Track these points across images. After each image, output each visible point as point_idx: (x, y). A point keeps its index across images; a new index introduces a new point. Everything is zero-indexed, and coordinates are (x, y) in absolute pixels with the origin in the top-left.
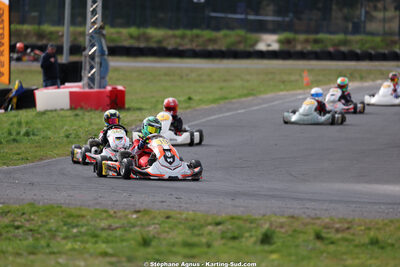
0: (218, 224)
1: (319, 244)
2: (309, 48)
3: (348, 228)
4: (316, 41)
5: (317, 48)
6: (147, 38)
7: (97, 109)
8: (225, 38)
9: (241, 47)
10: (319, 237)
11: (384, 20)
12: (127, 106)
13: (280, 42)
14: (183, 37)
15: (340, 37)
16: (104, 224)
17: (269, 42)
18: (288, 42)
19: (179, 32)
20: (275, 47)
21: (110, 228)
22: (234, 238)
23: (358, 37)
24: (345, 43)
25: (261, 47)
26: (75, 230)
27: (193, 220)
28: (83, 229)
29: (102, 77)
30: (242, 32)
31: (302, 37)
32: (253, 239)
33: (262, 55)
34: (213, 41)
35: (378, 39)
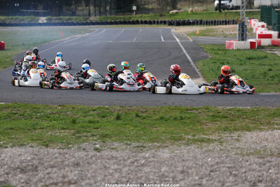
0: (94, 110)
1: (138, 119)
2: (57, 21)
3: (146, 111)
4: (60, 19)
5: (60, 21)
8: (27, 19)
9: (33, 22)
10: (137, 116)
11: (83, 10)
12: (5, 48)
13: (47, 20)
14: (12, 19)
15: (68, 17)
16: (49, 111)
17: (43, 19)
18: (49, 20)
19: (10, 17)
20: (45, 21)
21: (52, 113)
22: (103, 117)
23: (74, 17)
24: (70, 19)
25: (40, 22)
28: (42, 114)
30: (33, 17)
31: (54, 18)
32: (113, 118)
33: (40, 24)
34: (23, 20)
35: (81, 18)
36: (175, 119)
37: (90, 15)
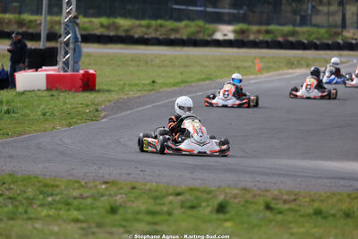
0: (178, 194)
1: (268, 214)
2: (261, 38)
3: (295, 200)
4: (267, 32)
5: (268, 38)
6: (117, 27)
7: (70, 90)
8: (186, 28)
9: (201, 36)
10: (268, 207)
11: (329, 14)
12: (97, 88)
13: (235, 32)
14: (148, 27)
16: (76, 193)
17: (226, 32)
18: (242, 32)
19: (144, 22)
20: (231, 36)
22: (192, 207)
23: (305, 29)
24: (293, 34)
25: (218, 36)
26: (50, 199)
27: (156, 191)
28: (58, 198)
30: (201, 23)
31: (255, 28)
32: (209, 209)
33: (218, 44)
34: (175, 30)
35: (323, 31)
37: (344, 26)
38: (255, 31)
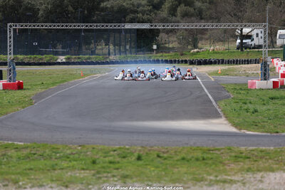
0: (115, 151)
1: (159, 159)
2: (76, 61)
4: (79, 58)
5: (79, 60)
6: (18, 59)
8: (46, 58)
9: (52, 61)
10: (158, 156)
11: (102, 49)
13: (66, 59)
14: (30, 58)
15: (87, 56)
16: (69, 152)
17: (62, 59)
18: (69, 58)
19: (29, 56)
20: (64, 60)
21: (72, 154)
23: (93, 56)
24: (89, 58)
25: (59, 61)
29: (14, 78)
30: (52, 56)
32: (134, 158)
33: (59, 64)
34: (41, 59)
35: (101, 57)
36: (197, 160)
37: (109, 54)
38: (74, 58)
